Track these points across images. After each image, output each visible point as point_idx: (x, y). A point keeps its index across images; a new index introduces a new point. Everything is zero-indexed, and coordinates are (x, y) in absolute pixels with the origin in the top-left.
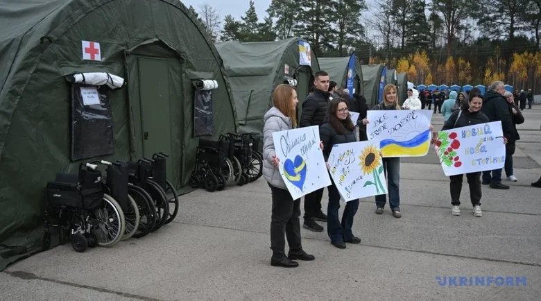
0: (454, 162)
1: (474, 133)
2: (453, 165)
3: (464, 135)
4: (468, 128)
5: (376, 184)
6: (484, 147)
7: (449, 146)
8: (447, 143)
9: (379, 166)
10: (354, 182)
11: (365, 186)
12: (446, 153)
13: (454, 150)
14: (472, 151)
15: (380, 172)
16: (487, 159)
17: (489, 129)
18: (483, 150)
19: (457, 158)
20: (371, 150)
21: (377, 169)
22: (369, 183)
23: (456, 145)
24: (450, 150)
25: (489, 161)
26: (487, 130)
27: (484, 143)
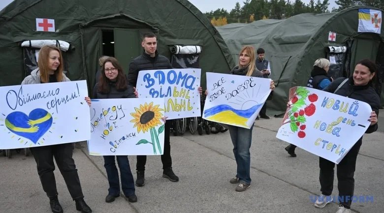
0: (299, 130)
1: (336, 106)
2: (297, 133)
3: (324, 104)
4: (333, 97)
5: (153, 144)
6: (339, 129)
7: (303, 108)
8: (304, 103)
9: (159, 126)
10: (124, 138)
11: (138, 144)
12: (296, 115)
13: (305, 116)
14: (323, 127)
15: (160, 132)
16: (335, 146)
17: (356, 109)
18: (336, 133)
19: (303, 127)
20: (150, 108)
21: (157, 128)
22: (144, 142)
23: (310, 111)
24: (302, 113)
25: (335, 150)
26: (352, 110)
27: (341, 125)
